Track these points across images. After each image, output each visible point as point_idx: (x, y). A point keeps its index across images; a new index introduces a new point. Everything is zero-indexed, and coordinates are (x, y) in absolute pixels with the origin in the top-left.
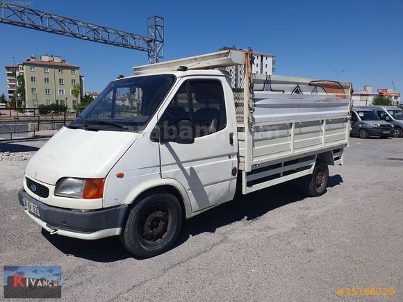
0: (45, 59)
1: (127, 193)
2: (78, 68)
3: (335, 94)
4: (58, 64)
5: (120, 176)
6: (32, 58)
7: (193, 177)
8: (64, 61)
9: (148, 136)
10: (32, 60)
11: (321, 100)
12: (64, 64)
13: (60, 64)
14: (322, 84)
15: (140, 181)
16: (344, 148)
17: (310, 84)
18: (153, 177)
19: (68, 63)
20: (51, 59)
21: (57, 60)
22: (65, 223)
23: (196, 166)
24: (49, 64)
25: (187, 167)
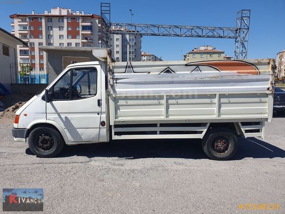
0: (202, 48)
1: (28, 124)
2: (223, 53)
3: (236, 71)
4: (210, 51)
5: (26, 115)
6: (195, 49)
7: (67, 122)
8: (215, 48)
9: (41, 97)
10: (195, 50)
11: (208, 77)
12: (214, 51)
13: (212, 51)
14: (210, 64)
15: (35, 119)
16: (266, 122)
17: (186, 65)
18: (42, 118)
19: (217, 50)
20: (206, 48)
21: (210, 48)
23: (69, 116)
24: (204, 51)
25: (63, 116)
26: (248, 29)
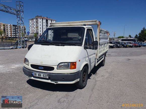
5: (80, 61)
9: (83, 47)
18: (85, 61)
22: (63, 79)
23: (91, 57)
26: (23, 12)
